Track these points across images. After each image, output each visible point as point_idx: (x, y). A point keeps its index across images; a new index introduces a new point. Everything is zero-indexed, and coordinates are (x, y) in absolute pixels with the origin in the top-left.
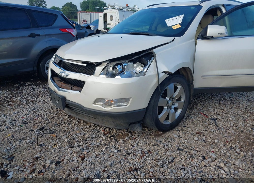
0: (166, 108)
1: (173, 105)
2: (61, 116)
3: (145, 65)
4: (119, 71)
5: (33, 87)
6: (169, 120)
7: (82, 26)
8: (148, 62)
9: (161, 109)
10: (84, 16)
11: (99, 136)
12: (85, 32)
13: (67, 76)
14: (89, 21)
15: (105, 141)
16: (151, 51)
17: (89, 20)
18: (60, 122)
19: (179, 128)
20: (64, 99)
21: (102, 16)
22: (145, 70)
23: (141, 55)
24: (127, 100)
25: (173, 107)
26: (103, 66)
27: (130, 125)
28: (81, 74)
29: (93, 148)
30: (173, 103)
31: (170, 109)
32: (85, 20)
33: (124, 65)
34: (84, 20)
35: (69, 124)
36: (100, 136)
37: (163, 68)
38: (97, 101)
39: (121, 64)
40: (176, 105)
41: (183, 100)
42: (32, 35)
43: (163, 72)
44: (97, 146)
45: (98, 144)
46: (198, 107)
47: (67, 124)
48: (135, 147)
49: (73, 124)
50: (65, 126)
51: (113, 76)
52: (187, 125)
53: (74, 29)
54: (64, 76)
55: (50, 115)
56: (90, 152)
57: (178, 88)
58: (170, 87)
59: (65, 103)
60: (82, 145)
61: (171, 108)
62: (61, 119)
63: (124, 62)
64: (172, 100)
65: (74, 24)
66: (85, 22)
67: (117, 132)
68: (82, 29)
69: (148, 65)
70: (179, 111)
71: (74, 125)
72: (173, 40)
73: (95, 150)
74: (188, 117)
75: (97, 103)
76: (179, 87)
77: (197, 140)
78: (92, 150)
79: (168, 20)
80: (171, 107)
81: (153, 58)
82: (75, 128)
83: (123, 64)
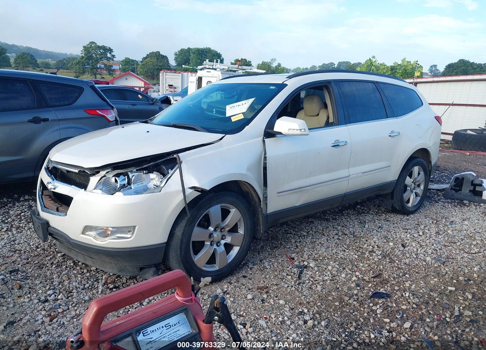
0: (209, 243)
1: (222, 239)
2: (51, 253)
3: (164, 175)
4: (120, 185)
5: (30, 204)
6: (215, 264)
7: (153, 99)
8: (170, 172)
9: (199, 246)
10: (171, 78)
11: (96, 286)
12: (158, 108)
13: (54, 189)
14: (179, 87)
15: (100, 294)
16: (175, 156)
17: (180, 85)
18: (46, 263)
19: (233, 279)
20: (47, 224)
21: (194, 82)
22: (162, 185)
23: (158, 161)
24: (131, 229)
25: (223, 242)
26: (100, 176)
27: (141, 269)
28: (73, 186)
29: (76, 305)
30: (223, 236)
31: (218, 246)
32: (172, 86)
33: (131, 175)
34: (169, 85)
35: (57, 267)
36: (98, 287)
37: (191, 181)
38: (86, 229)
39: (126, 174)
40: (228, 240)
41: (241, 231)
42: (36, 121)
43: (190, 188)
44: (83, 302)
45: (87, 298)
46: (288, 247)
47: (54, 266)
48: (143, 305)
49: (64, 267)
50: (51, 268)
51: (112, 191)
52: (251, 274)
53: (113, 110)
54: (51, 189)
55: (35, 251)
56: (69, 309)
57: (230, 211)
58: (215, 211)
59: (48, 231)
60: (62, 299)
61: (219, 244)
62: (49, 258)
63: (131, 172)
64: (221, 231)
65: (139, 96)
66: (172, 90)
67: (127, 282)
68: (153, 104)
69: (169, 176)
70: (235, 250)
71: (66, 267)
72: (221, 139)
73: (78, 307)
74: (261, 261)
75: (87, 233)
76: (233, 211)
77: (250, 299)
78: (74, 307)
79: (231, 105)
80: (219, 242)
81: (177, 166)
82: (64, 273)
83: (129, 173)
